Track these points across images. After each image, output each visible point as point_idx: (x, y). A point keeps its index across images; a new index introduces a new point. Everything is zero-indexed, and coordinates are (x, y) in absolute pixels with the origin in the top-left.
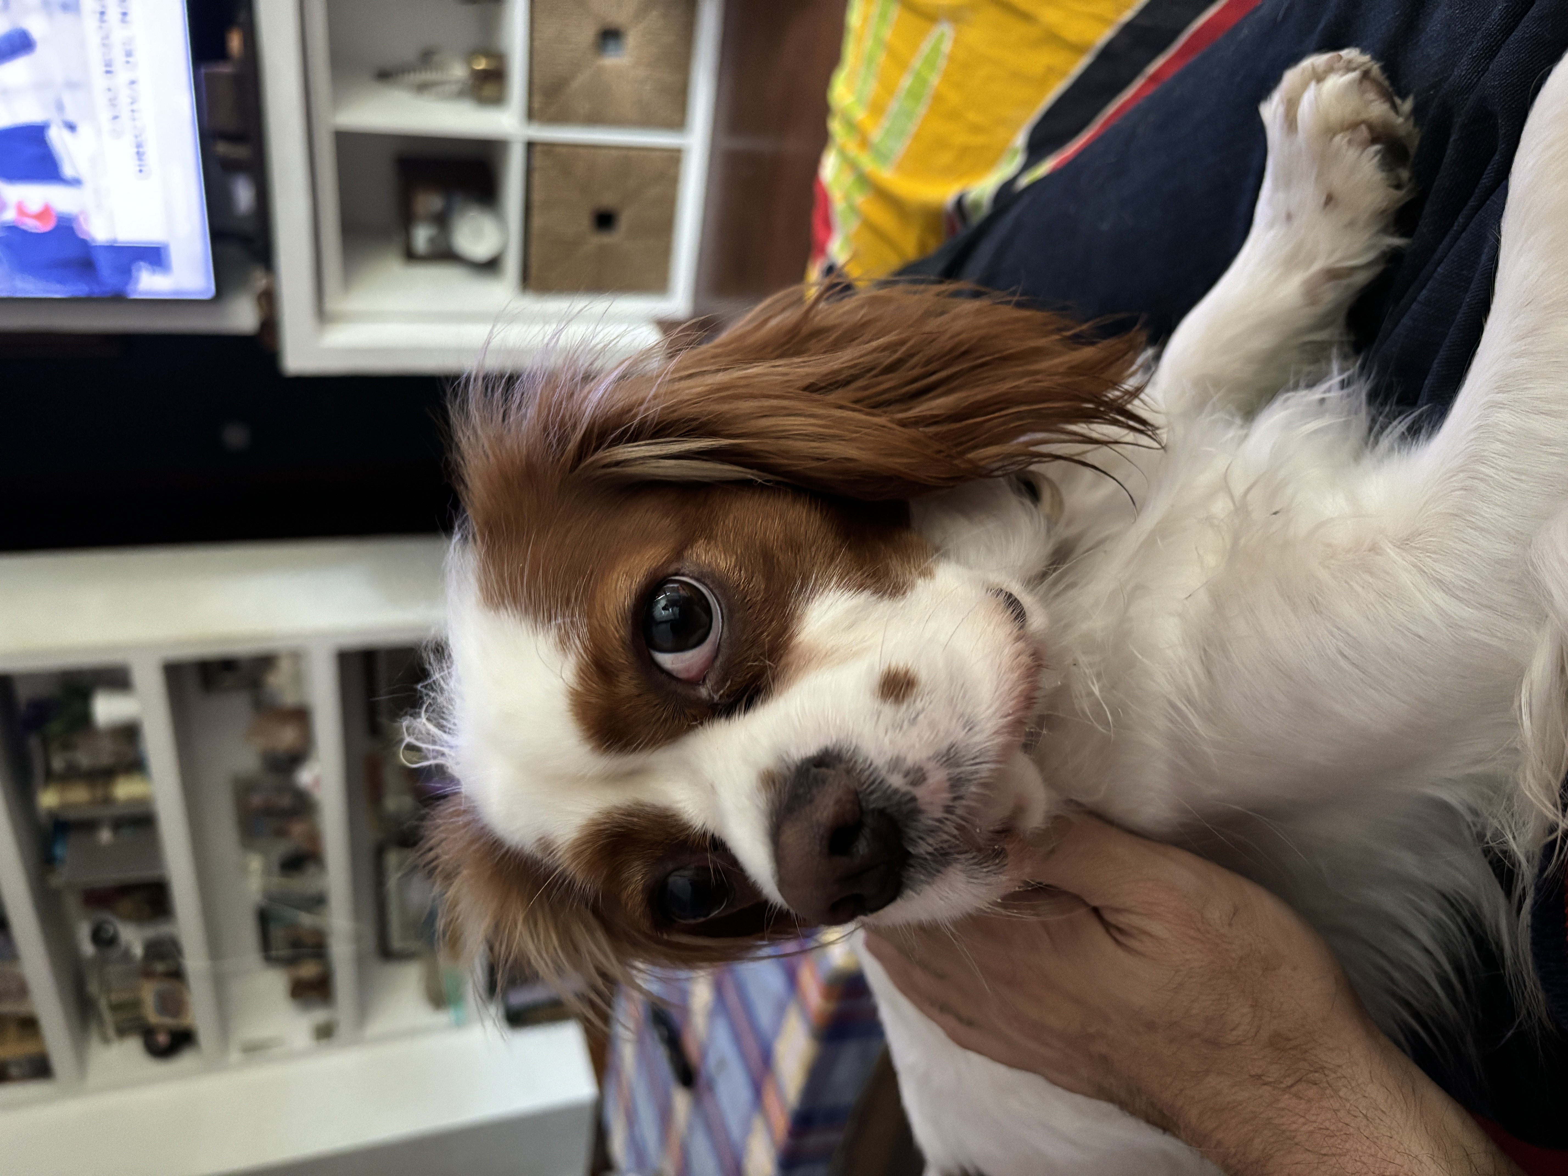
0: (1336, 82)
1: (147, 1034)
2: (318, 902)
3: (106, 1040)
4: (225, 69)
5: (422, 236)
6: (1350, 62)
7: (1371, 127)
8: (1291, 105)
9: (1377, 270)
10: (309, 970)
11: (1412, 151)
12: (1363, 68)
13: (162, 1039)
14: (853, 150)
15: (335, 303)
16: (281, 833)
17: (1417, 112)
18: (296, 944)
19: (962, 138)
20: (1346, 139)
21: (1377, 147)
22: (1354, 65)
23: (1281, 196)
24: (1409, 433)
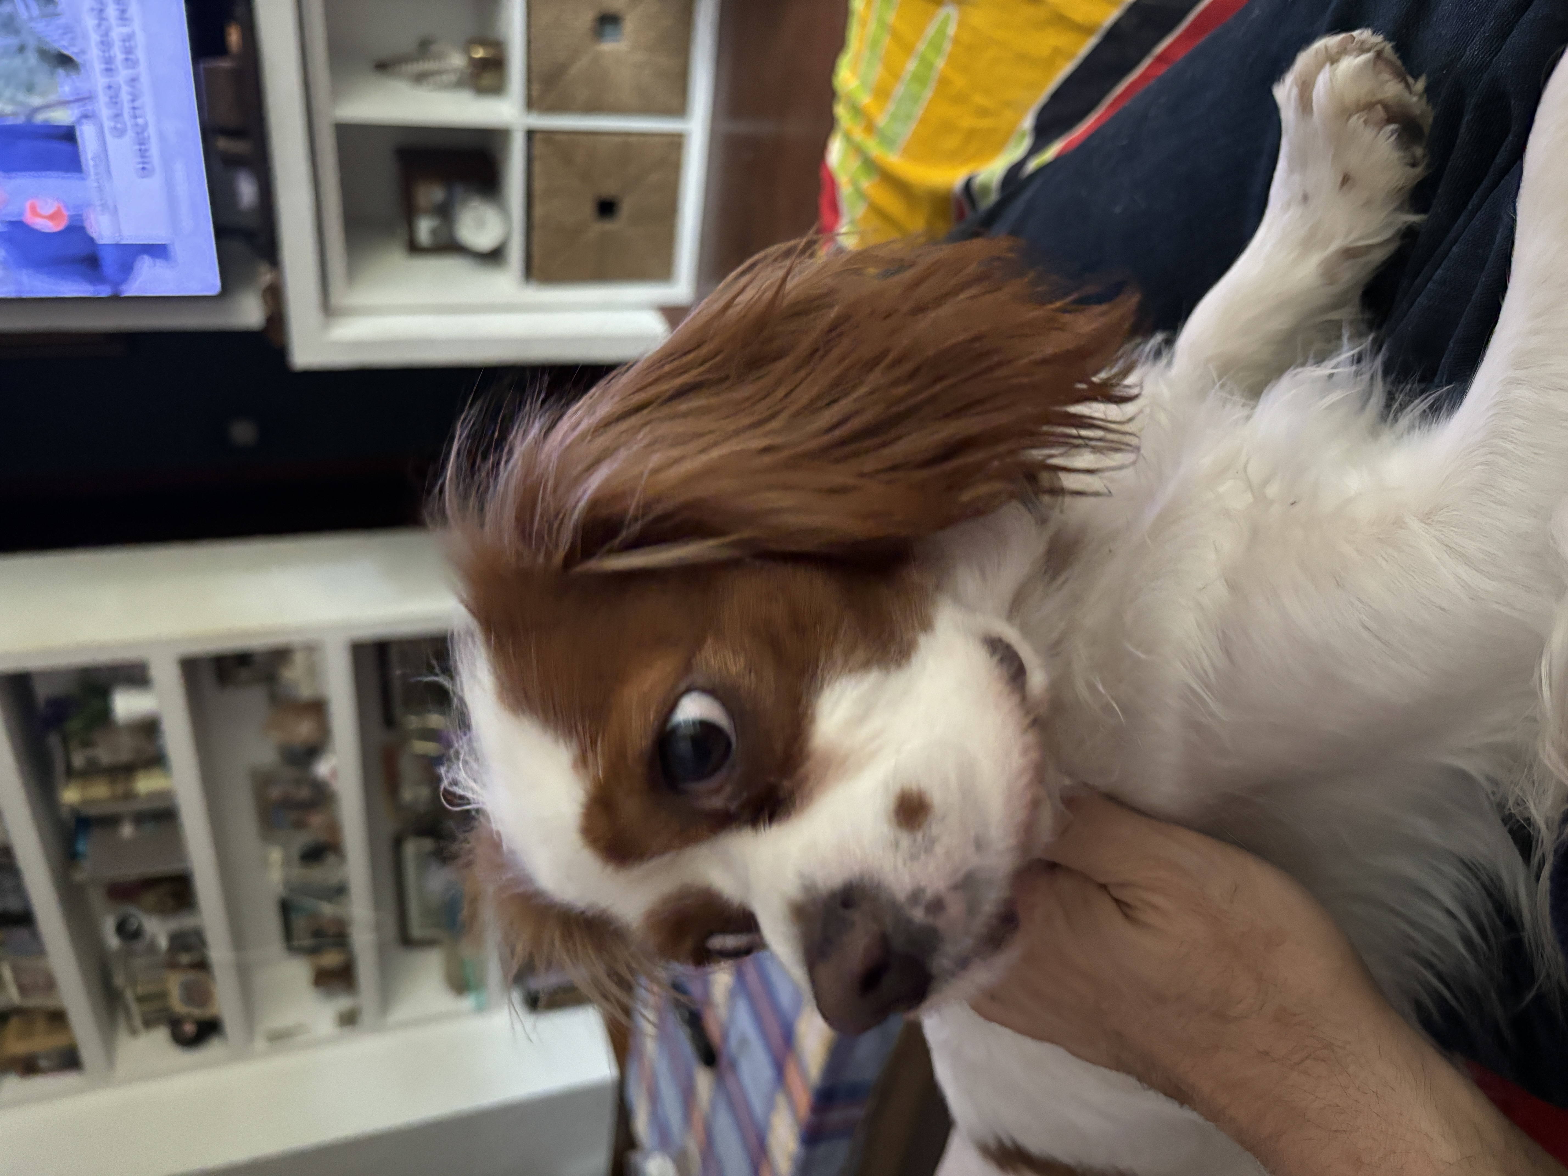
0: (1349, 64)
1: (175, 1025)
2: (340, 891)
3: (134, 1032)
4: (224, 64)
5: (425, 228)
6: (1363, 42)
7: (1386, 107)
8: (1306, 88)
9: (1391, 248)
10: (331, 959)
11: (1427, 130)
12: (1376, 49)
13: (189, 1028)
14: (859, 135)
15: (341, 297)
16: (300, 825)
17: (1429, 90)
18: (318, 933)
19: (968, 122)
20: (1362, 119)
21: (1392, 127)
22: (1367, 46)
23: (1297, 177)
24: (1430, 410)
